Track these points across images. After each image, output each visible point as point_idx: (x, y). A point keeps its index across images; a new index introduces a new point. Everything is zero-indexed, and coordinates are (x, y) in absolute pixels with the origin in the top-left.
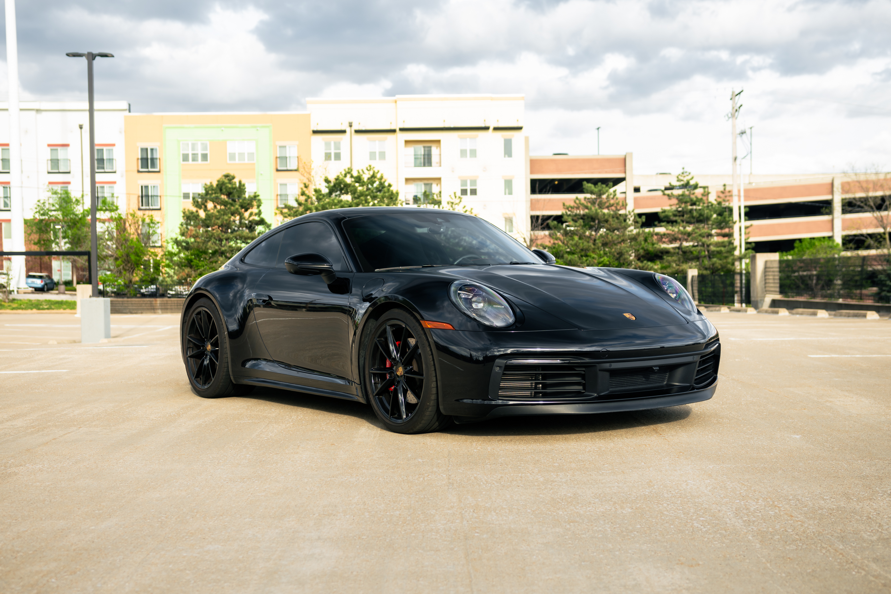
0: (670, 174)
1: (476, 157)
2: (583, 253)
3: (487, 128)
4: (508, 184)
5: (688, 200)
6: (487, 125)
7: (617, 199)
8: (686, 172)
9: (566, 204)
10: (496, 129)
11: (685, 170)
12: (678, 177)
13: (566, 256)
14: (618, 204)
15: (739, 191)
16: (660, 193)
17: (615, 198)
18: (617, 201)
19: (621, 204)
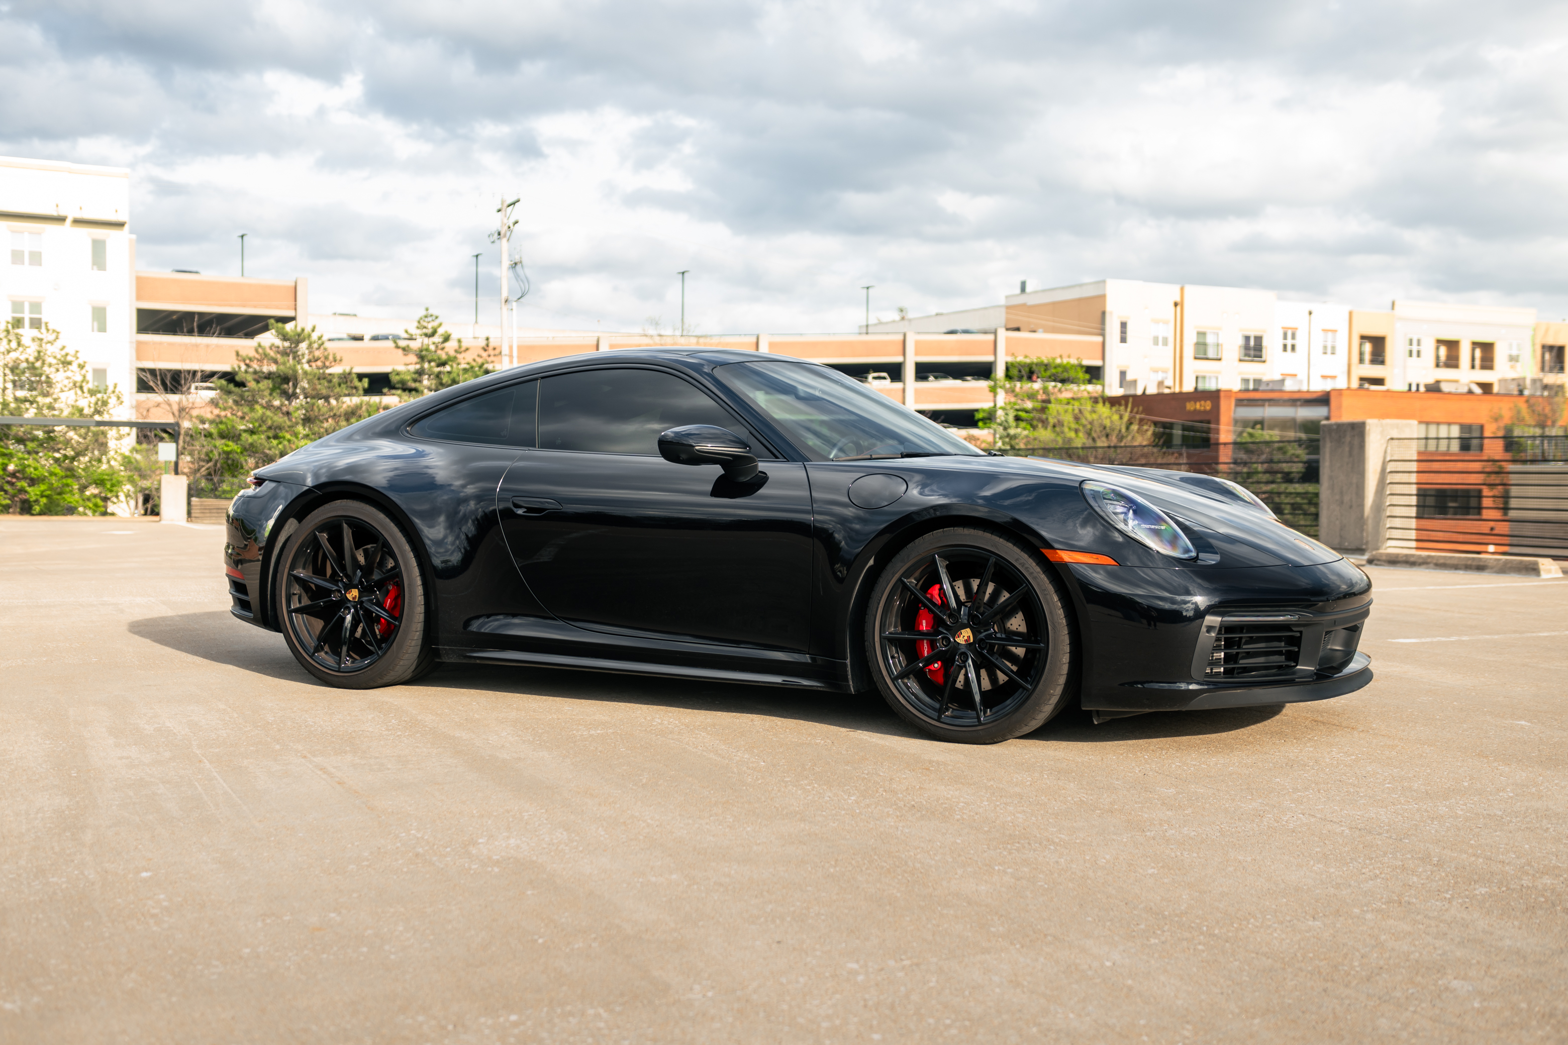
0: (355, 315)
1: (41, 265)
2: (271, 434)
3: (61, 219)
4: (100, 316)
5: (435, 357)
6: (62, 213)
7: (325, 349)
8: (431, 316)
9: (241, 353)
10: (77, 222)
11: (431, 312)
12: (419, 322)
13: (245, 436)
14: (326, 358)
15: (511, 348)
16: (390, 344)
17: (322, 348)
18: (326, 353)
19: (331, 358)
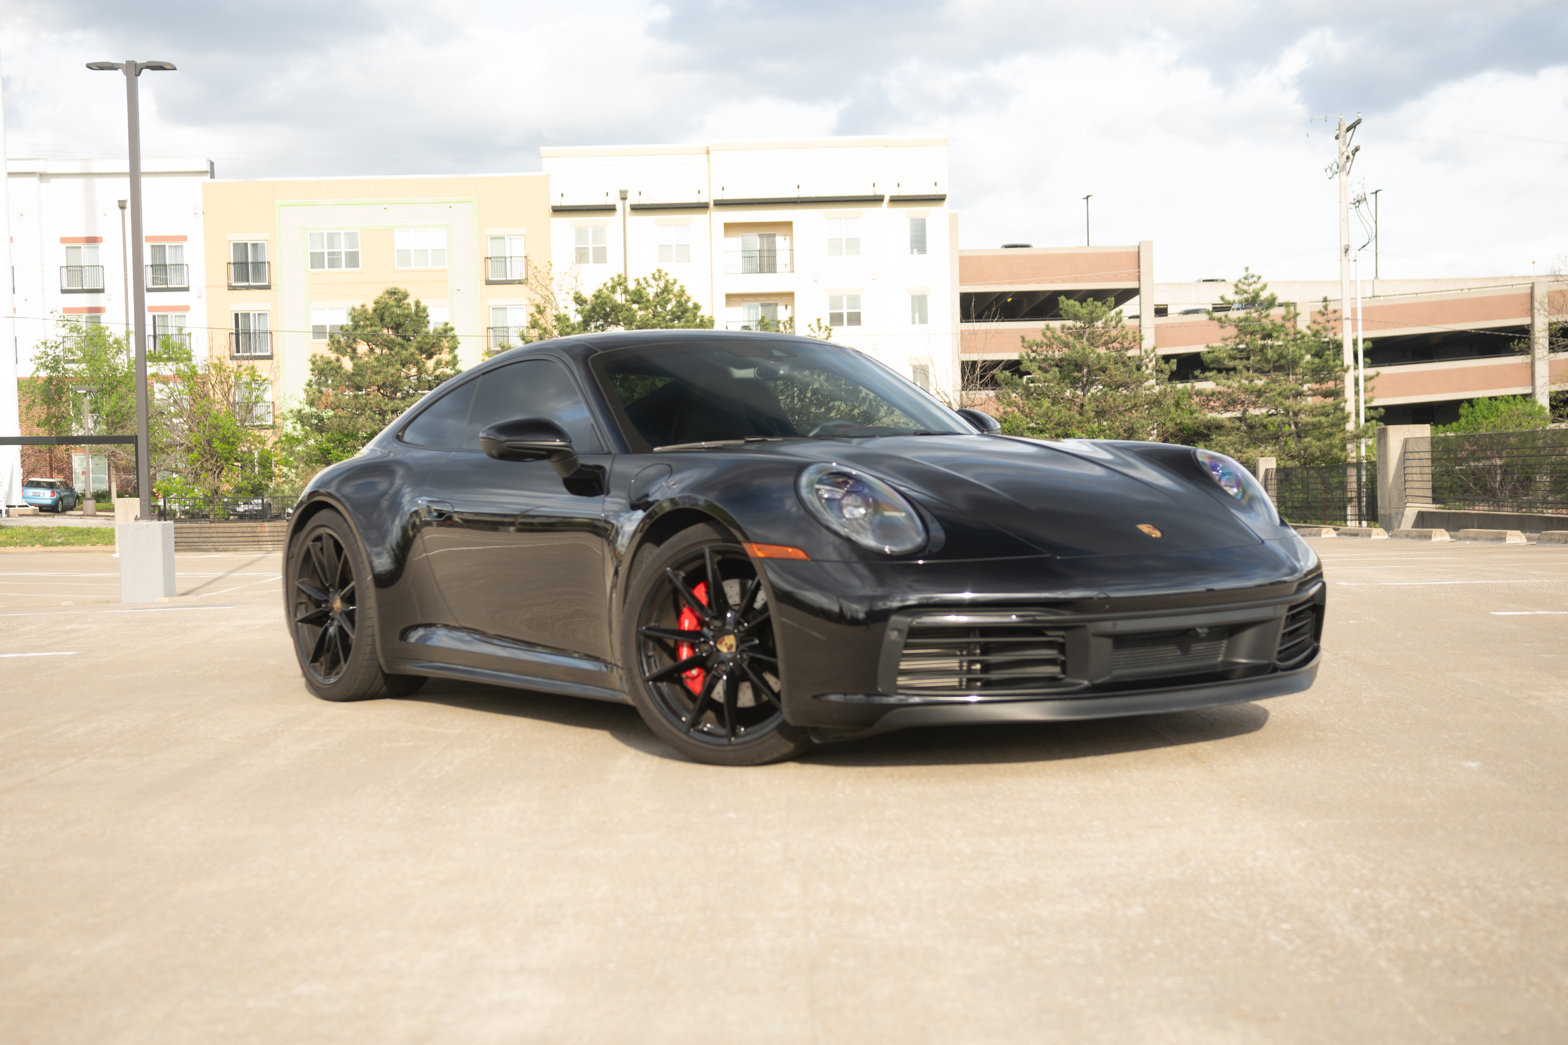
0: (1224, 281)
1: (858, 252)
2: (1060, 430)
3: (878, 200)
4: (920, 305)
5: (1257, 328)
6: (878, 192)
7: (1123, 327)
8: (1253, 276)
9: (1026, 339)
10: (896, 200)
11: (1251, 272)
12: (1236, 286)
14: (1124, 337)
15: (1354, 311)
16: (1204, 317)
17: (1119, 326)
18: (1124, 332)
19: (1130, 337)
